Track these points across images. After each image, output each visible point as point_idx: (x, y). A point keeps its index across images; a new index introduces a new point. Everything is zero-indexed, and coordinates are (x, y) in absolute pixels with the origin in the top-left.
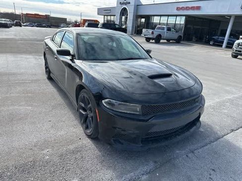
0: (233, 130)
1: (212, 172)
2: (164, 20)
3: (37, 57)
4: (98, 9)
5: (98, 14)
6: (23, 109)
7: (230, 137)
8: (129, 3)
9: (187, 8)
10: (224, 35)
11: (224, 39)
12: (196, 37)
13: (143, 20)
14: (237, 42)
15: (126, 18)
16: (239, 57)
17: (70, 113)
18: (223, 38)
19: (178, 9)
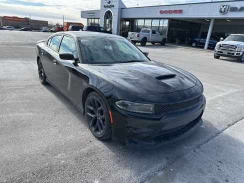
0: (229, 126)
1: (219, 164)
2: (148, 23)
3: (25, 62)
4: (81, 12)
5: (82, 17)
6: (25, 115)
7: (228, 131)
8: (113, 6)
9: (170, 12)
10: (206, 38)
11: (205, 41)
12: (179, 40)
13: (127, 23)
14: (218, 43)
15: (111, 22)
16: (221, 57)
17: (75, 117)
18: (205, 40)
19: (161, 12)
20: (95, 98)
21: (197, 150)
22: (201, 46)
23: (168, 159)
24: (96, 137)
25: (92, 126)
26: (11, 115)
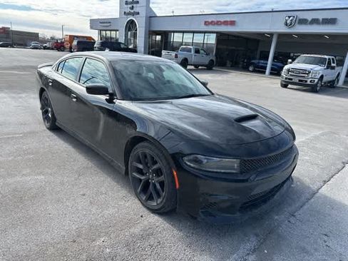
0: (325, 182)
1: (326, 238)
2: (188, 38)
3: (14, 95)
4: (91, 20)
5: (92, 28)
7: (324, 190)
8: (138, 13)
9: (218, 23)
10: (267, 59)
11: (267, 64)
12: (232, 61)
13: (158, 38)
14: (286, 67)
15: (135, 36)
16: (290, 86)
18: (265, 62)
19: (206, 23)
20: (147, 151)
21: (292, 219)
22: (260, 70)
23: (257, 235)
24: (148, 209)
25: (140, 192)
26: (10, 180)
